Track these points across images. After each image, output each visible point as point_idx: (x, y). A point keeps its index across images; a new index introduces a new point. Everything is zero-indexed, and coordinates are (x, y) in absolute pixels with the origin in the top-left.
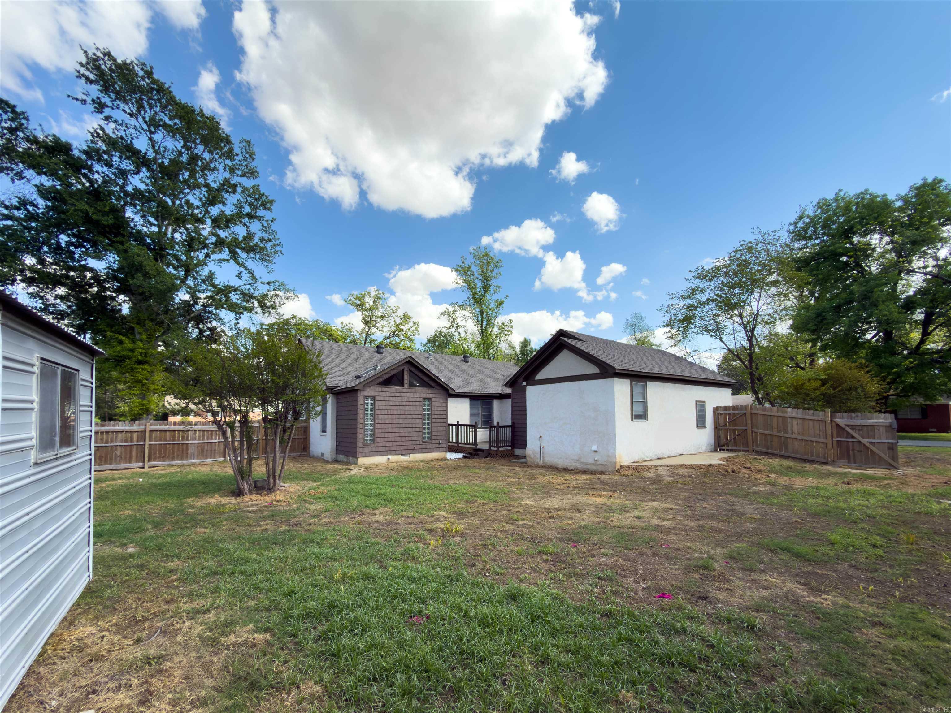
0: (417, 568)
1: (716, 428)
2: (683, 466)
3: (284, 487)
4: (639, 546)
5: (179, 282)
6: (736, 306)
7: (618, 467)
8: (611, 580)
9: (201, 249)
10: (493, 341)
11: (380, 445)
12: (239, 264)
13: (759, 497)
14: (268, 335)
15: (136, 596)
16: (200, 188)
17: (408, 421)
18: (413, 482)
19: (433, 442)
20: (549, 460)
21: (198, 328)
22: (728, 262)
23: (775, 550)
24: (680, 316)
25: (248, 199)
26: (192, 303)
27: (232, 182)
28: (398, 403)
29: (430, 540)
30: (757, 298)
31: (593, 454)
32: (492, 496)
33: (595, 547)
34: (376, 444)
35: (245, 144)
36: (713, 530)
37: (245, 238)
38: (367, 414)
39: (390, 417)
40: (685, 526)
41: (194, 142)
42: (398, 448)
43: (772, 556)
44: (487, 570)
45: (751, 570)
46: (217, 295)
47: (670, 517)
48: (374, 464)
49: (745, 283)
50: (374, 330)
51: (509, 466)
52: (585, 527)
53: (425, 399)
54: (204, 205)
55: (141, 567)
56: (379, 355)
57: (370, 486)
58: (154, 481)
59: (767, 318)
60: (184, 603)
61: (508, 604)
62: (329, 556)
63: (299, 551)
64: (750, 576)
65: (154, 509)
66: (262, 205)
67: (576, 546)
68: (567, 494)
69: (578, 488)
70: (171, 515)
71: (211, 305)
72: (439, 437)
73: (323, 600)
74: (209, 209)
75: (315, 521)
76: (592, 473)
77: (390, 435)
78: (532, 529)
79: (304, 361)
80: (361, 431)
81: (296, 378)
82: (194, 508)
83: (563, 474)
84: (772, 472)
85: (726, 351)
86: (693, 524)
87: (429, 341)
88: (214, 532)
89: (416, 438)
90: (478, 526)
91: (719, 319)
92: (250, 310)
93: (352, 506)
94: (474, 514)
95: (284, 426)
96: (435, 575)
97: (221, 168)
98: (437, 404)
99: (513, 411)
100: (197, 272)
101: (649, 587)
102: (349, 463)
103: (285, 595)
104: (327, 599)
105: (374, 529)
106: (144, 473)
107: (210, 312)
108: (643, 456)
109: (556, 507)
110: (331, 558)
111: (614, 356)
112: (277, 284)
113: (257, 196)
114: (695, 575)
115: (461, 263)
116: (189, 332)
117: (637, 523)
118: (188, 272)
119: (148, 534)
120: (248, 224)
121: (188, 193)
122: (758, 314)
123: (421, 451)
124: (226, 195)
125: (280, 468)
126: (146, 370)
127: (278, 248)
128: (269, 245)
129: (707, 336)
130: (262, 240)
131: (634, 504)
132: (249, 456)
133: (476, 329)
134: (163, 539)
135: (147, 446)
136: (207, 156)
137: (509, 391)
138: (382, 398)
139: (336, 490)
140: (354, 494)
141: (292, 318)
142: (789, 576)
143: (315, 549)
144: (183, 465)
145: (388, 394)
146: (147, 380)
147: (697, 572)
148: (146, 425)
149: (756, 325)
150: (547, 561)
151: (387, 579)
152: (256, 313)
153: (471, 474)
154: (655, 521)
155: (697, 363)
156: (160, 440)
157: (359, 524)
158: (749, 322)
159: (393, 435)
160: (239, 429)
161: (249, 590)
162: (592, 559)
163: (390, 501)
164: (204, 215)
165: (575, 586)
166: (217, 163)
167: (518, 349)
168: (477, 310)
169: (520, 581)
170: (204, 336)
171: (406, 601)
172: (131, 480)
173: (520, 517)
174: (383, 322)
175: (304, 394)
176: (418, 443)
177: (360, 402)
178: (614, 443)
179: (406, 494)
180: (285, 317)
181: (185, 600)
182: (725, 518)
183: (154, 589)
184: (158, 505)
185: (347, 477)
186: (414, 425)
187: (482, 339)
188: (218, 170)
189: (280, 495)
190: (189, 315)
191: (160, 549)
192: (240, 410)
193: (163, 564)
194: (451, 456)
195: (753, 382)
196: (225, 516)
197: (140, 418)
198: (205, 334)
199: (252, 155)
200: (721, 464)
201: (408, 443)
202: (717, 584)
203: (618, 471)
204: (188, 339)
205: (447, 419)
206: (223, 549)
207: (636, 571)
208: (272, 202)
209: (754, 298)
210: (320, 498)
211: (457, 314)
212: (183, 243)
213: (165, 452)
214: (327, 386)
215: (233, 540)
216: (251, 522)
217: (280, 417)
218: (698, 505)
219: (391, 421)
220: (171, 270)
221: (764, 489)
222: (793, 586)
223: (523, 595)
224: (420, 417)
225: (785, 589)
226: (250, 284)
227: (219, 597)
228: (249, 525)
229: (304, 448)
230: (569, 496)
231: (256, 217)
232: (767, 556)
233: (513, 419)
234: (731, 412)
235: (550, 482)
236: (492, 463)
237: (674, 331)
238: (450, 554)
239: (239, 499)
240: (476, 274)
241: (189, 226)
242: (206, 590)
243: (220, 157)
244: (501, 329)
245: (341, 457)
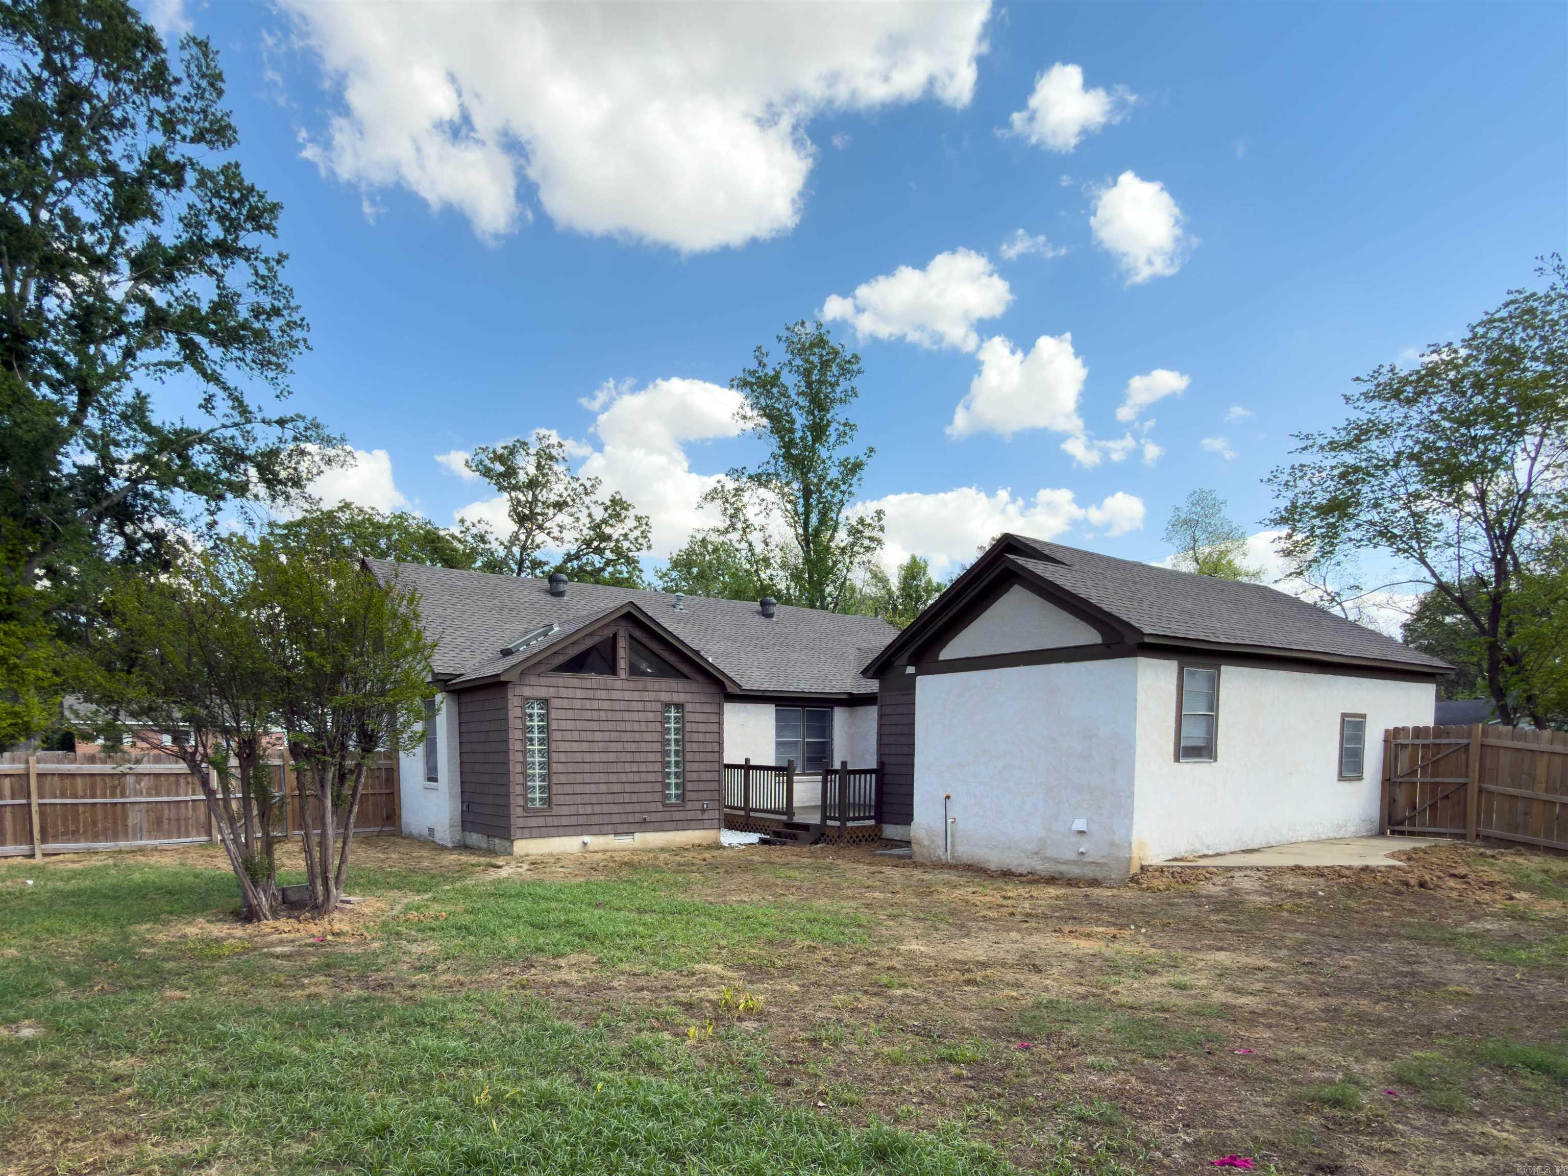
0: (661, 1086)
1: (1389, 782)
2: (1297, 870)
3: (349, 902)
4: (1178, 1051)
5: (65, 422)
6: (1471, 472)
7: (1135, 869)
8: (1111, 1123)
9: (111, 336)
10: (835, 563)
11: (565, 810)
12: (205, 375)
13: (1482, 945)
14: (287, 550)
15: (50, 1127)
16: (95, 177)
17: (629, 757)
18: (645, 898)
19: (689, 806)
20: (966, 851)
21: (122, 533)
22: (1463, 352)
23: (1510, 1067)
24: (1321, 498)
25: (215, 201)
26: (102, 472)
27: (172, 158)
28: (603, 715)
29: (687, 1025)
30: (1530, 448)
31: (1074, 839)
32: (831, 931)
33: (1074, 1050)
34: (555, 810)
35: (195, 50)
36: (1361, 1018)
37: (215, 307)
38: (531, 740)
39: (585, 746)
40: (1294, 1008)
41: (69, 49)
42: (606, 819)
43: (1504, 1081)
44: (821, 1093)
45: (1449, 1111)
46: (159, 452)
47: (1258, 986)
48: (552, 855)
49: (1503, 408)
50: (540, 537)
51: (870, 864)
52: (1052, 1005)
53: (667, 705)
54: (107, 223)
55: (54, 1068)
56: (555, 600)
57: (544, 905)
58: (60, 885)
59: (1553, 501)
60: (153, 1145)
61: (869, 1168)
62: (461, 1055)
63: (393, 1042)
64: (1444, 1123)
65: (67, 946)
66: (251, 217)
67: (1027, 1048)
68: (1009, 930)
69: (1037, 916)
70: (106, 961)
71: (147, 477)
72: (702, 796)
73: (453, 1148)
74: (122, 232)
75: (423, 979)
76: (1071, 882)
77: (587, 789)
78: (923, 1007)
79: (379, 615)
80: (519, 779)
81: (361, 655)
82: (153, 946)
83: (1000, 883)
84: (1518, 887)
85: (1430, 588)
86: (1312, 1004)
87: (676, 564)
88: (203, 998)
89: (649, 797)
90: (798, 997)
91: (1420, 507)
92: (241, 489)
93: (505, 948)
94: (787, 971)
95: (341, 766)
96: (701, 1101)
97: (141, 120)
98: (699, 717)
99: (880, 735)
100: (108, 396)
101: (1198, 1143)
102: (491, 852)
103: (369, 1134)
104: (461, 1145)
105: (559, 1000)
106: (34, 867)
107: (147, 496)
108: (1198, 846)
109: (982, 958)
110: (464, 1061)
111: (1140, 602)
112: (301, 425)
113: (237, 195)
114: (1311, 1119)
115: (754, 365)
116: (101, 545)
117: (1176, 998)
118: (86, 396)
119: (59, 998)
120: (220, 270)
121: (68, 191)
122: (1528, 492)
123: (660, 826)
124: (159, 195)
125: (337, 862)
126: (13, 634)
127: (297, 334)
128: (276, 324)
129: (1385, 550)
130: (257, 312)
131: (1170, 957)
132: (266, 834)
133: (791, 533)
134: (92, 1009)
135: (35, 809)
136: (103, 89)
137: (872, 686)
138: (566, 703)
139: (466, 911)
140: (510, 922)
141: (341, 509)
142: (1541, 1126)
143: (429, 1040)
144: (120, 852)
145: (579, 693)
146: (18, 657)
147: (1317, 1111)
148: (27, 762)
149: (1520, 522)
150: (958, 1078)
151: (592, 1108)
152: (256, 497)
153: (779, 881)
154: (1219, 996)
155: (1351, 618)
156: (63, 796)
157: (523, 987)
158: (1501, 513)
159: (593, 788)
160: (237, 772)
161: (289, 1122)
162: (1066, 1077)
163: (592, 937)
164: (112, 248)
165: (1024, 1133)
166: (129, 107)
167: (895, 584)
168: (796, 485)
169: (897, 1120)
170: (138, 554)
171: (637, 1155)
172: (9, 883)
173: (896, 981)
174: (562, 518)
175: (383, 693)
176: (652, 807)
177: (514, 712)
178: (1129, 815)
179: (628, 923)
180: (326, 506)
181: (155, 1138)
182: (1393, 993)
183: (86, 1113)
184: (75, 938)
185: (492, 883)
186: (643, 767)
187: (807, 560)
188: (133, 126)
189: (341, 921)
190: (98, 501)
191: (89, 1032)
192: (238, 729)
193: (99, 1063)
194: (731, 838)
195: (1494, 668)
196: (224, 964)
197: (13, 745)
198: (139, 549)
199: (215, 79)
200: (1393, 867)
201: (629, 808)
202: (1362, 1139)
203: (1134, 880)
204: (101, 560)
205: (720, 752)
206: (225, 1034)
207: (1169, 1107)
208: (274, 208)
209: (1524, 450)
210: (433, 929)
211: (746, 497)
212: (65, 323)
213: (76, 820)
214: (435, 675)
215: (247, 1014)
216: (282, 978)
217: (331, 747)
218: (1327, 960)
219: (587, 757)
220: (45, 390)
221: (1496, 926)
222: (1548, 1149)
223: (902, 1151)
224: (657, 747)
225: (1529, 1154)
226: (236, 425)
227: (226, 1135)
228: (279, 985)
229: (388, 817)
230: (1014, 935)
231: (239, 252)
232: (1491, 1081)
233: (880, 754)
234: (1430, 741)
235: (967, 902)
236: (828, 857)
237: (1299, 537)
238: (734, 1057)
239: (250, 929)
240: (792, 393)
241: (78, 278)
242: (199, 1119)
243: (137, 91)
244: (854, 532)
245: (474, 838)
